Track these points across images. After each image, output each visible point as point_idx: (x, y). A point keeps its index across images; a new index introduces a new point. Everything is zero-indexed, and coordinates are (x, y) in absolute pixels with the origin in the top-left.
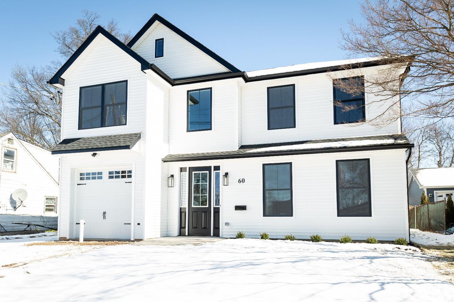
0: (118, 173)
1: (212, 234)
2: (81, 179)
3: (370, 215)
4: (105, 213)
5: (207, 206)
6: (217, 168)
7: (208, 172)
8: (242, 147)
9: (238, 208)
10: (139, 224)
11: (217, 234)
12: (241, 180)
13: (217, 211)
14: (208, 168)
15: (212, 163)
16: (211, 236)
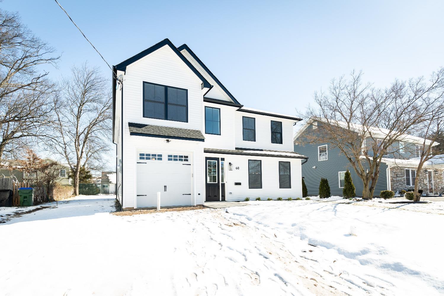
0: (176, 156)
1: (221, 200)
2: (141, 158)
3: (290, 188)
4: (166, 186)
5: (217, 183)
6: (223, 159)
7: (217, 161)
8: (236, 149)
9: (237, 184)
10: (199, 194)
11: (223, 200)
12: (237, 168)
13: (223, 185)
14: (217, 159)
15: (220, 156)
16: (220, 201)
